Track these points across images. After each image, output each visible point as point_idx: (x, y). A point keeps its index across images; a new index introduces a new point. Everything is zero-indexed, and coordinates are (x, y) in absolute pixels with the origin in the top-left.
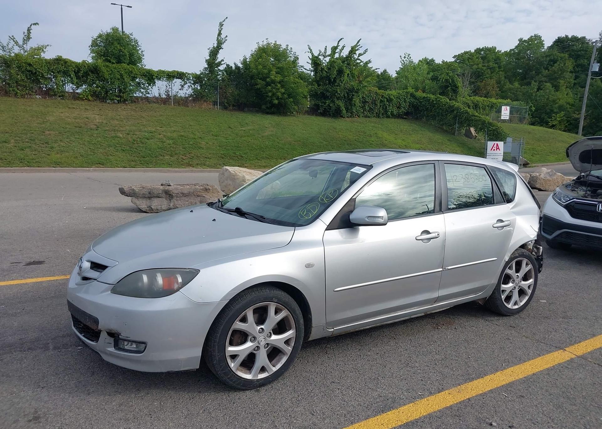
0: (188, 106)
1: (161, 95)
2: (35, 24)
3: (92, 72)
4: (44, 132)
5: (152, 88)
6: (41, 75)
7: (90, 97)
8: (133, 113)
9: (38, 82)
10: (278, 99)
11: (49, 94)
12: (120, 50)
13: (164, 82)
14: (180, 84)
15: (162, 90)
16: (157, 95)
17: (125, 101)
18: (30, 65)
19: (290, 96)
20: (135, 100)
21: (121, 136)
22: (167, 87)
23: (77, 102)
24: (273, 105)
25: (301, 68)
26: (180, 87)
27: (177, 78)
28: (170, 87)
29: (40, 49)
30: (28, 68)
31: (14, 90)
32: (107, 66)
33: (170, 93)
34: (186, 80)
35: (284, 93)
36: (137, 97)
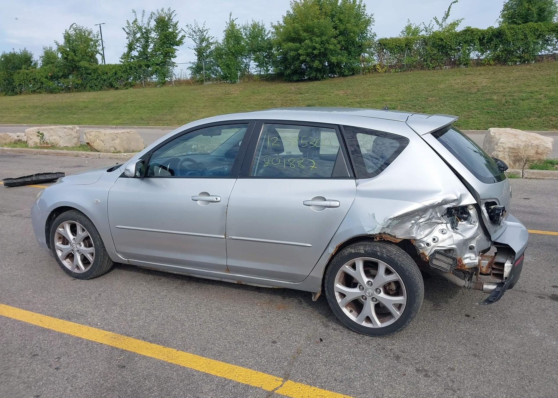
2: (455, 2)
3: (497, 37)
4: (427, 99)
6: (449, 48)
7: (492, 62)
8: (527, 73)
9: (447, 54)
11: (455, 64)
12: (529, 8)
18: (442, 40)
20: (540, 59)
21: (496, 98)
23: (479, 68)
29: (454, 25)
30: (440, 43)
31: (427, 64)
32: (513, 28)
36: (542, 55)
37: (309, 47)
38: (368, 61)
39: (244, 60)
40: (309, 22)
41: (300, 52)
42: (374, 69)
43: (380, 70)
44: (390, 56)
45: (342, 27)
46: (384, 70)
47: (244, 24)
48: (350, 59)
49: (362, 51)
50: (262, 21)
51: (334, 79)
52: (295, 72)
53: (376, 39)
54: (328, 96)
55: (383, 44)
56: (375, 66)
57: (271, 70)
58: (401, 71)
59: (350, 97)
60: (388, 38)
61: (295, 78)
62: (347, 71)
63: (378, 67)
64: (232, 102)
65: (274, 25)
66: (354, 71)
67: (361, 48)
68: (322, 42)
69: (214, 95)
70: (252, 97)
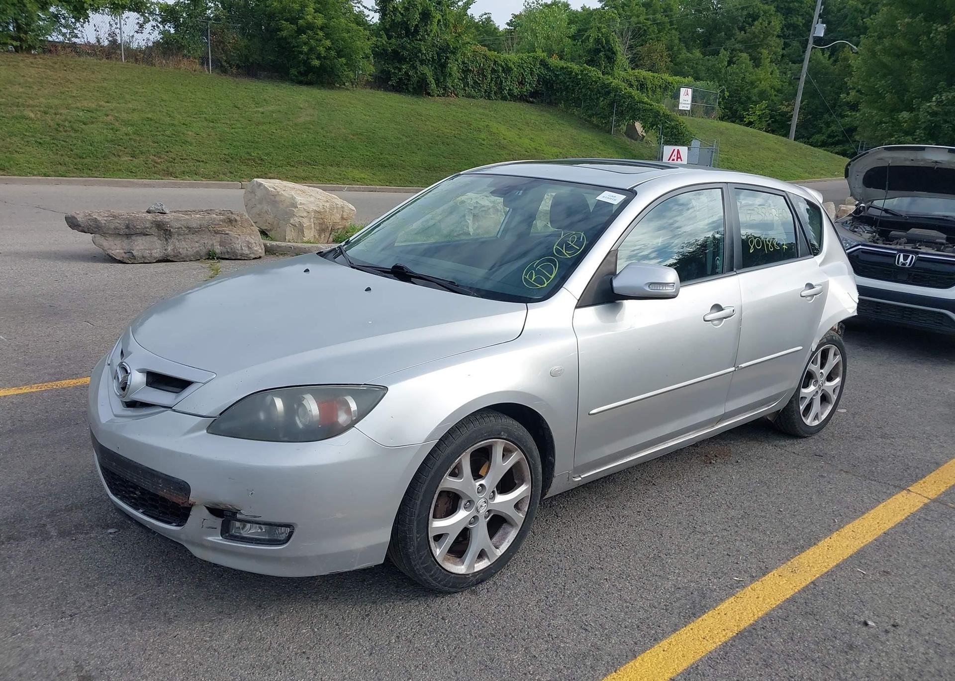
0: (153, 65)
1: (101, 41)
5: (82, 26)
8: (50, 73)
10: (319, 57)
13: (106, 16)
14: (137, 21)
15: (103, 31)
16: (93, 41)
17: (31, 47)
19: (340, 54)
20: (51, 49)
21: (32, 115)
22: (111, 25)
24: (310, 69)
25: (358, 5)
26: (137, 27)
27: (130, 10)
28: (118, 26)
33: (118, 38)
34: (147, 15)
35: (330, 48)
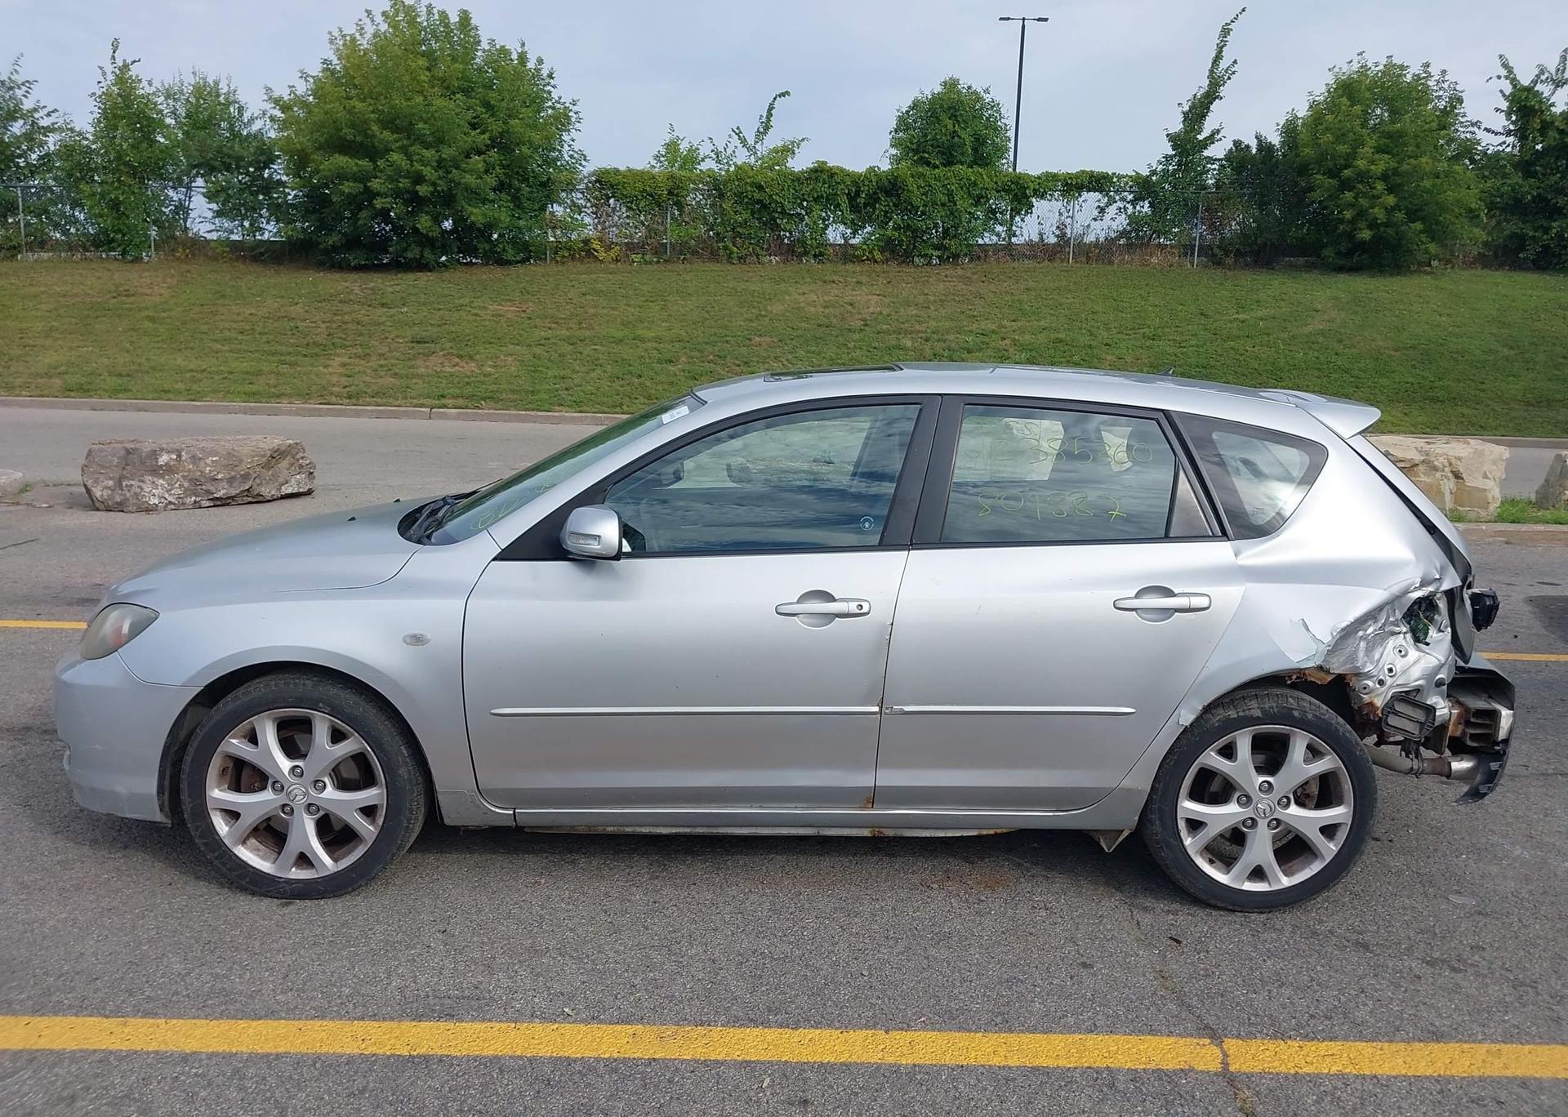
0: (1111, 263)
1: (1044, 236)
2: (783, 95)
3: (888, 193)
4: (750, 339)
5: (1022, 220)
6: (779, 210)
7: (878, 255)
8: (961, 286)
9: (774, 226)
10: (1373, 225)
11: (794, 251)
12: (955, 132)
13: (1054, 202)
14: (1097, 204)
15: (1048, 224)
16: (1036, 238)
17: (956, 256)
18: (760, 188)
19: (1413, 215)
20: (980, 254)
21: (909, 344)
22: (1061, 214)
23: (850, 267)
24: (1359, 247)
25: (1471, 129)
26: (1096, 213)
27: (1089, 191)
28: (1071, 213)
29: (787, 150)
30: (757, 196)
31: (726, 248)
32: (922, 175)
33: (1068, 231)
34: (1112, 193)
35: (1393, 209)
36: (986, 245)
37: (399, 173)
38: (566, 227)
39: (171, 193)
40: (398, 101)
41: (375, 184)
42: (585, 251)
43: (602, 255)
44: (628, 217)
45: (496, 127)
46: (612, 254)
47: (169, 81)
48: (519, 218)
49: (551, 198)
50: (229, 79)
51: (474, 269)
52: (352, 243)
53: (588, 168)
54: (470, 317)
55: (608, 185)
56: (586, 242)
57: (270, 230)
58: (658, 262)
59: (538, 322)
60: (622, 168)
61: (353, 258)
62: (510, 251)
63: (596, 245)
64: (152, 319)
65: (276, 94)
66: (531, 251)
67: (547, 190)
68: (440, 164)
69: (76, 295)
70: (221, 309)
